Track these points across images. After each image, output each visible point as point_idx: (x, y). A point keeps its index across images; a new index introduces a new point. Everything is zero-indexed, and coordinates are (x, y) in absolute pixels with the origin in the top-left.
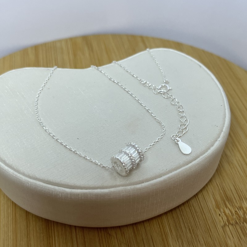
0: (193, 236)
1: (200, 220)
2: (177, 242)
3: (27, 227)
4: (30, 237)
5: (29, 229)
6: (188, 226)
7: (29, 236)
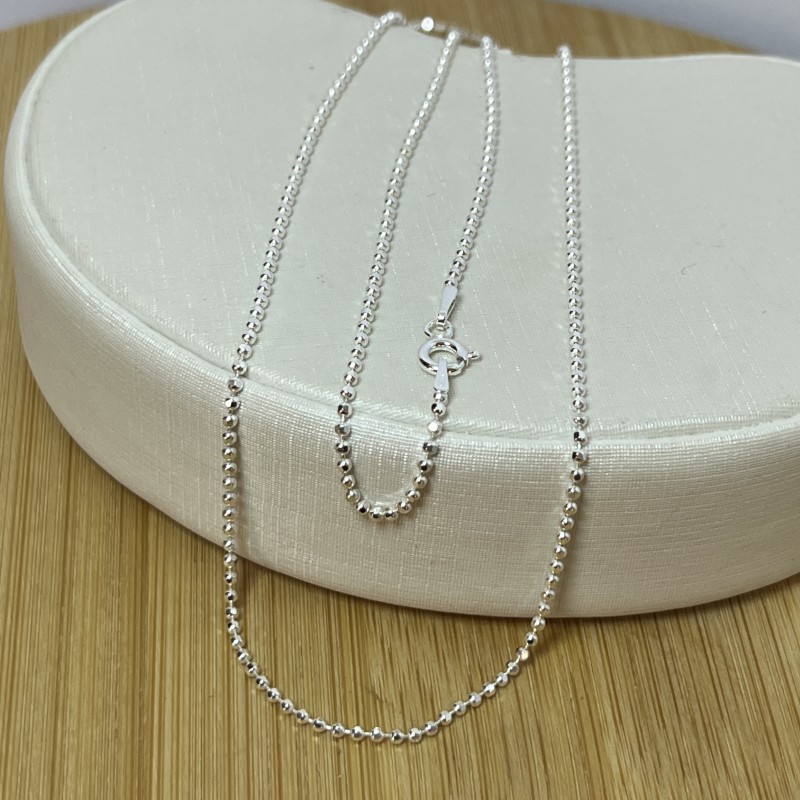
0: (705, 746)
1: (739, 697)
2: (638, 756)
3: (61, 633)
4: (66, 667)
5: (64, 638)
6: (691, 710)
7: (62, 664)
